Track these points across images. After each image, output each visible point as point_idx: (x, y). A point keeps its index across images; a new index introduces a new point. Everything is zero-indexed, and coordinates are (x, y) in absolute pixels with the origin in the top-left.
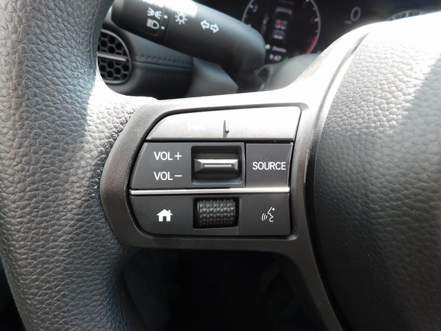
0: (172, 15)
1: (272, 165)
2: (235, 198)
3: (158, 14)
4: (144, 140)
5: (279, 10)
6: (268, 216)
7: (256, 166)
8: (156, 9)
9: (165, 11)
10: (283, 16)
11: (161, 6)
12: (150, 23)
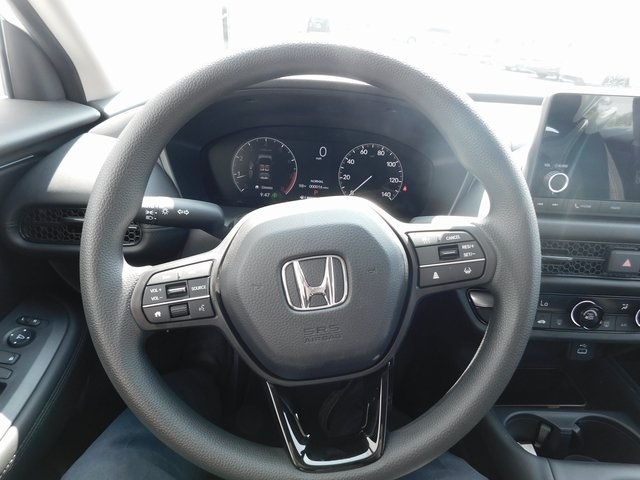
0: (159, 211)
1: (200, 288)
2: (186, 303)
3: (151, 212)
4: (146, 285)
5: (260, 157)
6: (202, 308)
7: (193, 289)
8: (150, 210)
9: (155, 210)
10: (264, 161)
11: (152, 207)
12: (148, 218)
